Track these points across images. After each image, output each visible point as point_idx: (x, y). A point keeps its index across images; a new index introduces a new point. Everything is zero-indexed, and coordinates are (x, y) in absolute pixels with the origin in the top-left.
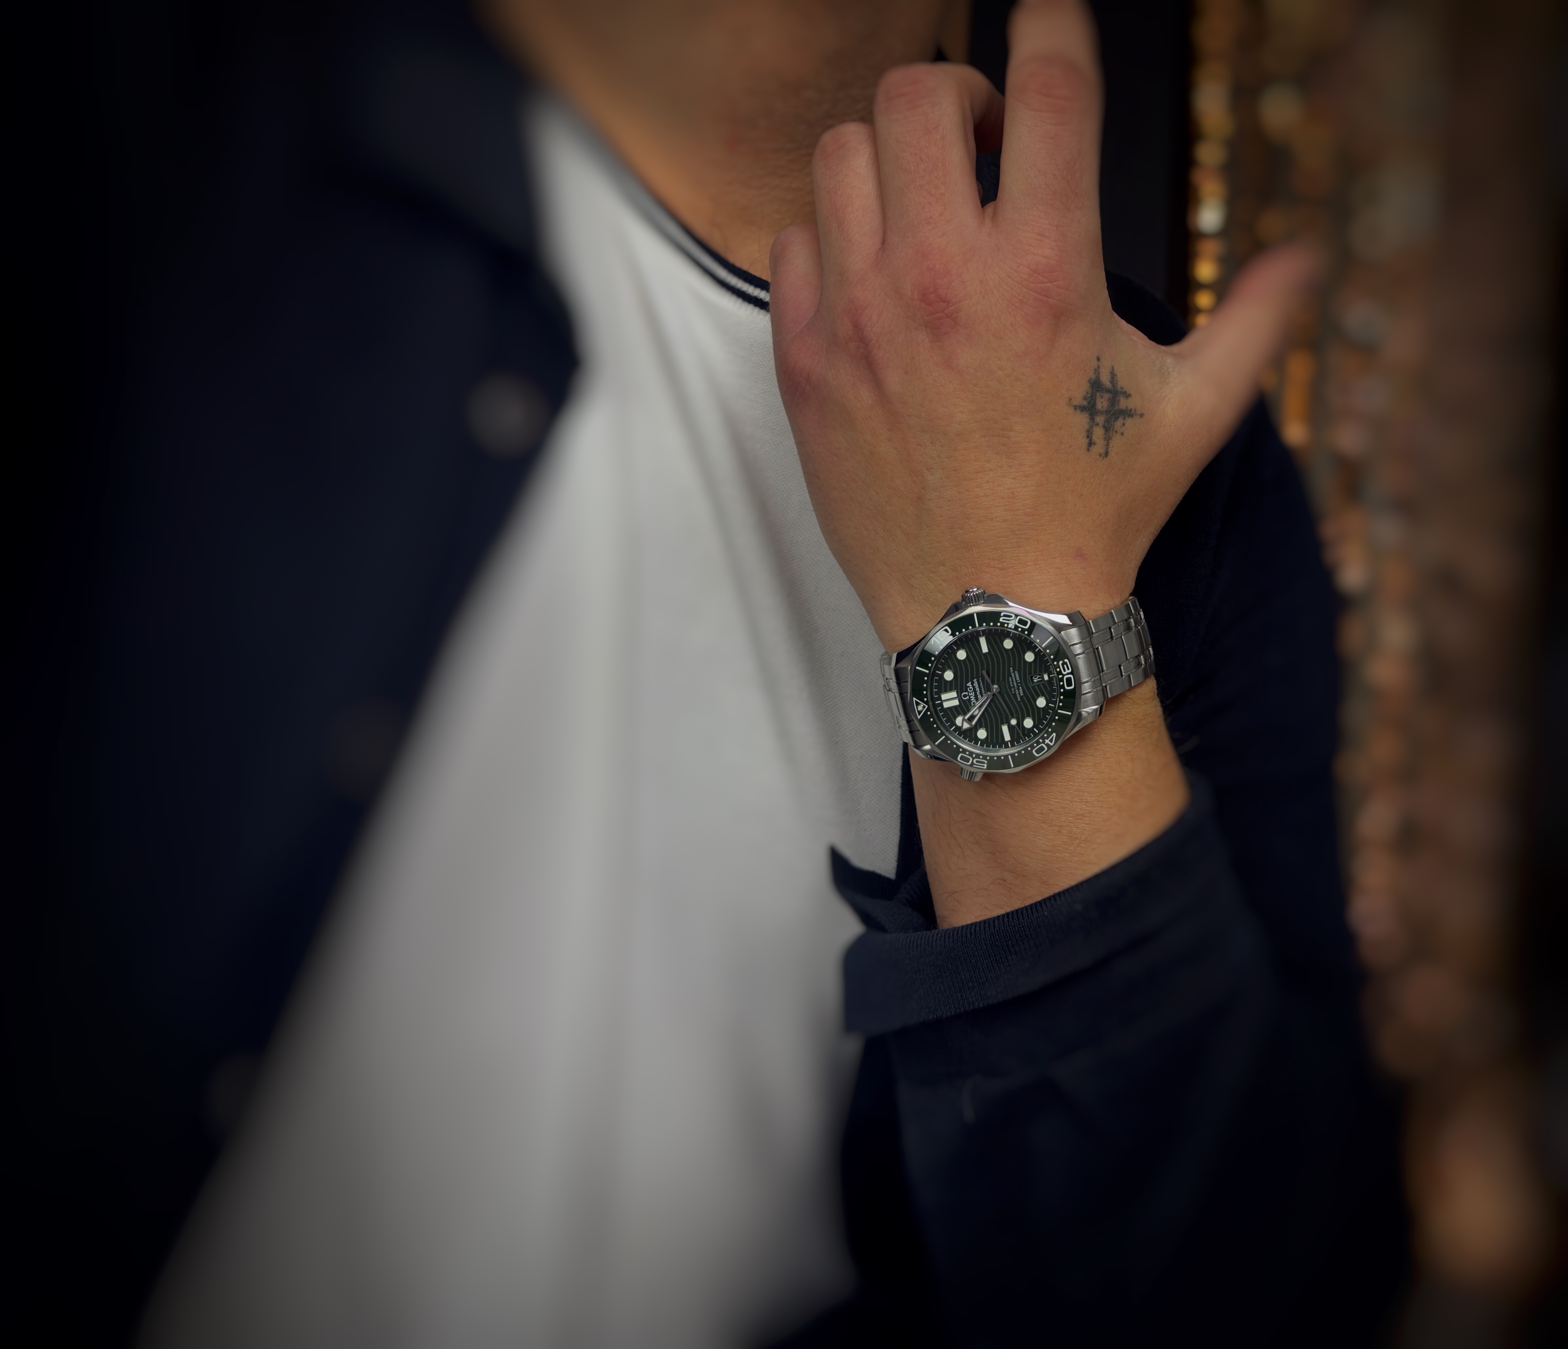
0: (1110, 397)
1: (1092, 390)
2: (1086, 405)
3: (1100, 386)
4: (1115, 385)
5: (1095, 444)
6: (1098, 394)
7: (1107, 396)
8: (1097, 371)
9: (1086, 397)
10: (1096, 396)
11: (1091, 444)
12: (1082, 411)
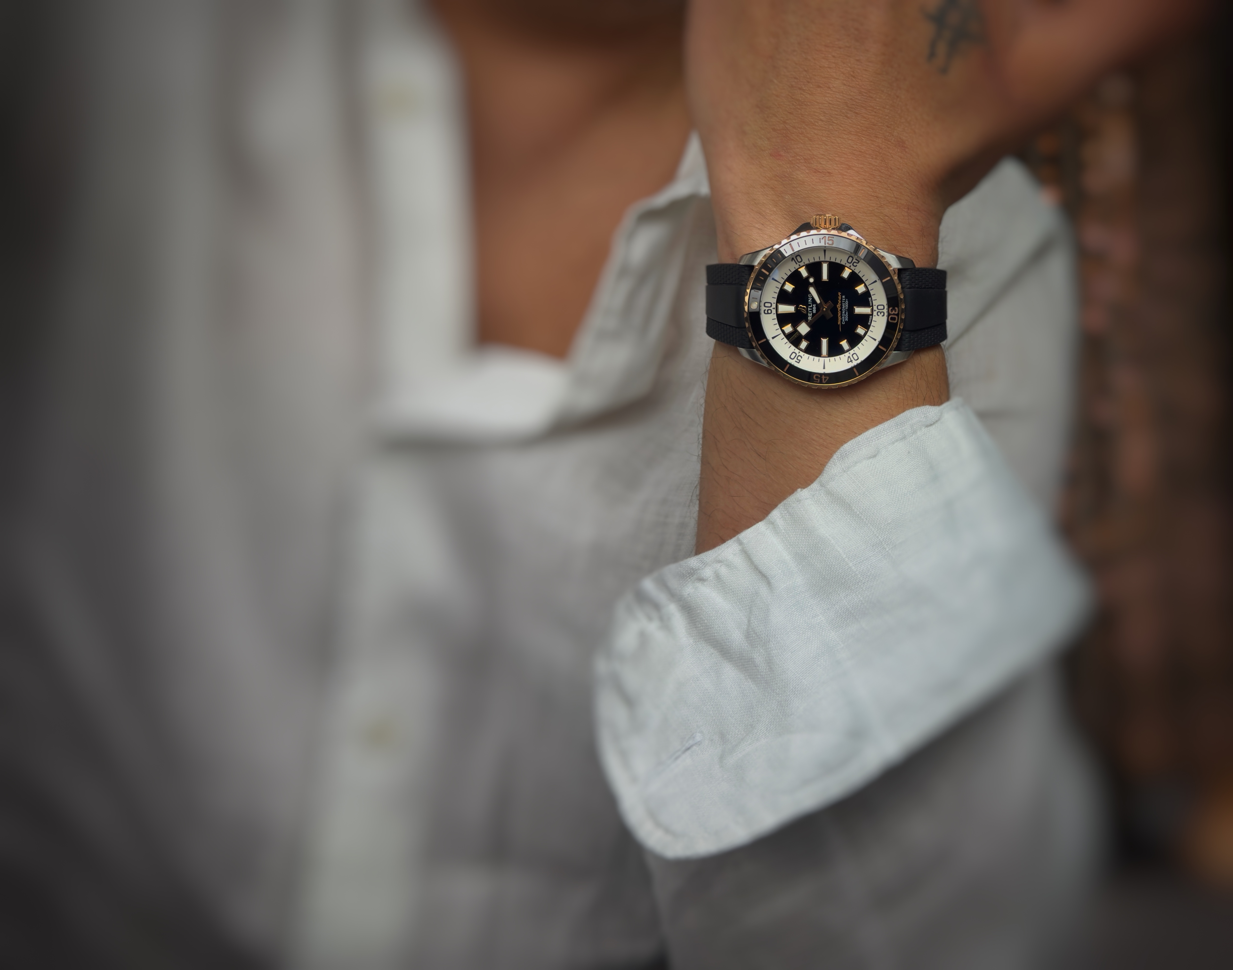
0: (961, 16)
1: (946, 5)
2: (938, 16)
5: (936, 57)
6: (950, 9)
7: (960, 14)
9: (938, 8)
11: (932, 55)
12: (932, 20)
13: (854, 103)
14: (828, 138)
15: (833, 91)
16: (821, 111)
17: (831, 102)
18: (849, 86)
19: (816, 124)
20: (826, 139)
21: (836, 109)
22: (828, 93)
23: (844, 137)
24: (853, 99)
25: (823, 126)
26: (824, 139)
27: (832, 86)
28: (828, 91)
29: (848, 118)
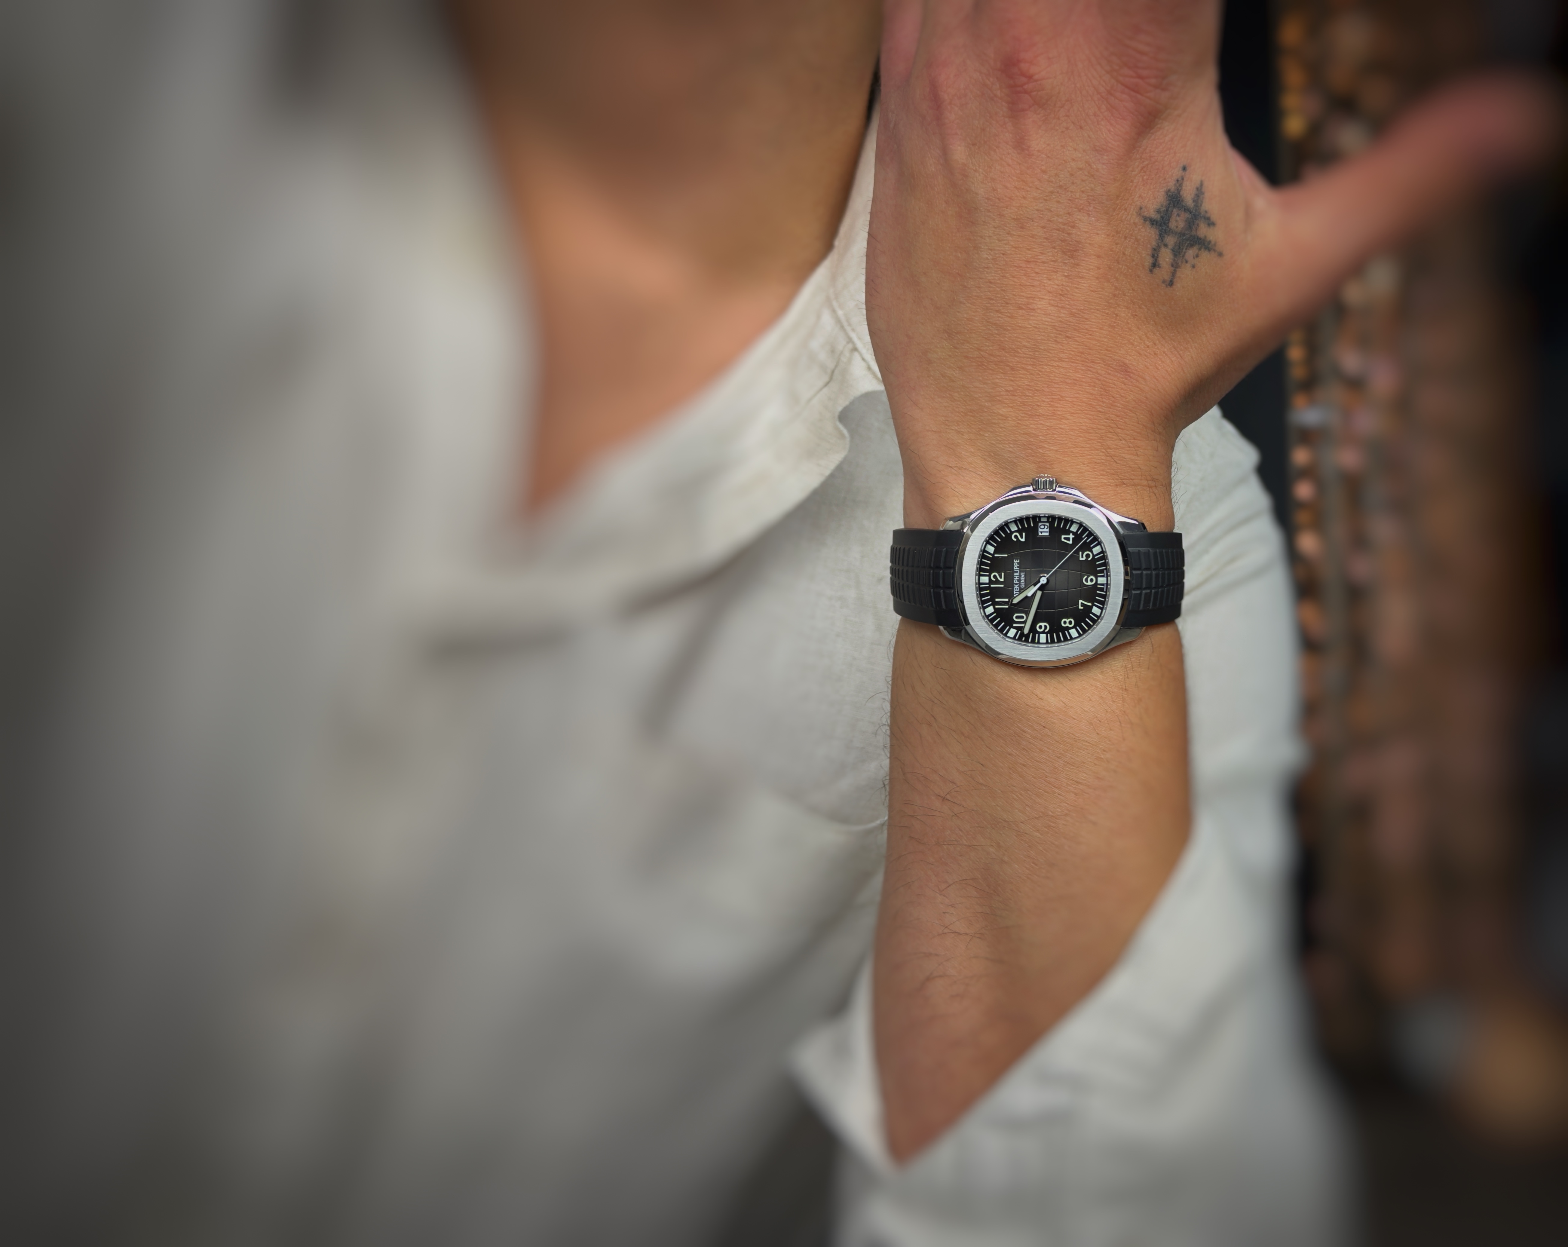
0: (1188, 218)
1: (1170, 204)
2: (1158, 220)
3: (1179, 200)
4: (1199, 205)
5: (1159, 267)
6: (1174, 210)
7: (1185, 216)
8: (1180, 182)
9: (1160, 209)
10: (1172, 211)
11: (1155, 265)
12: (1153, 224)
13: (1065, 326)
14: (1035, 367)
15: (1038, 313)
16: (1024, 336)
17: (1035, 325)
18: (1057, 306)
19: (1019, 350)
20: (1032, 368)
21: (1043, 334)
22: (1033, 316)
23: (1054, 364)
24: (1063, 321)
25: (1028, 353)
26: (1030, 367)
27: (1036, 307)
28: (1032, 314)
29: (1058, 342)
